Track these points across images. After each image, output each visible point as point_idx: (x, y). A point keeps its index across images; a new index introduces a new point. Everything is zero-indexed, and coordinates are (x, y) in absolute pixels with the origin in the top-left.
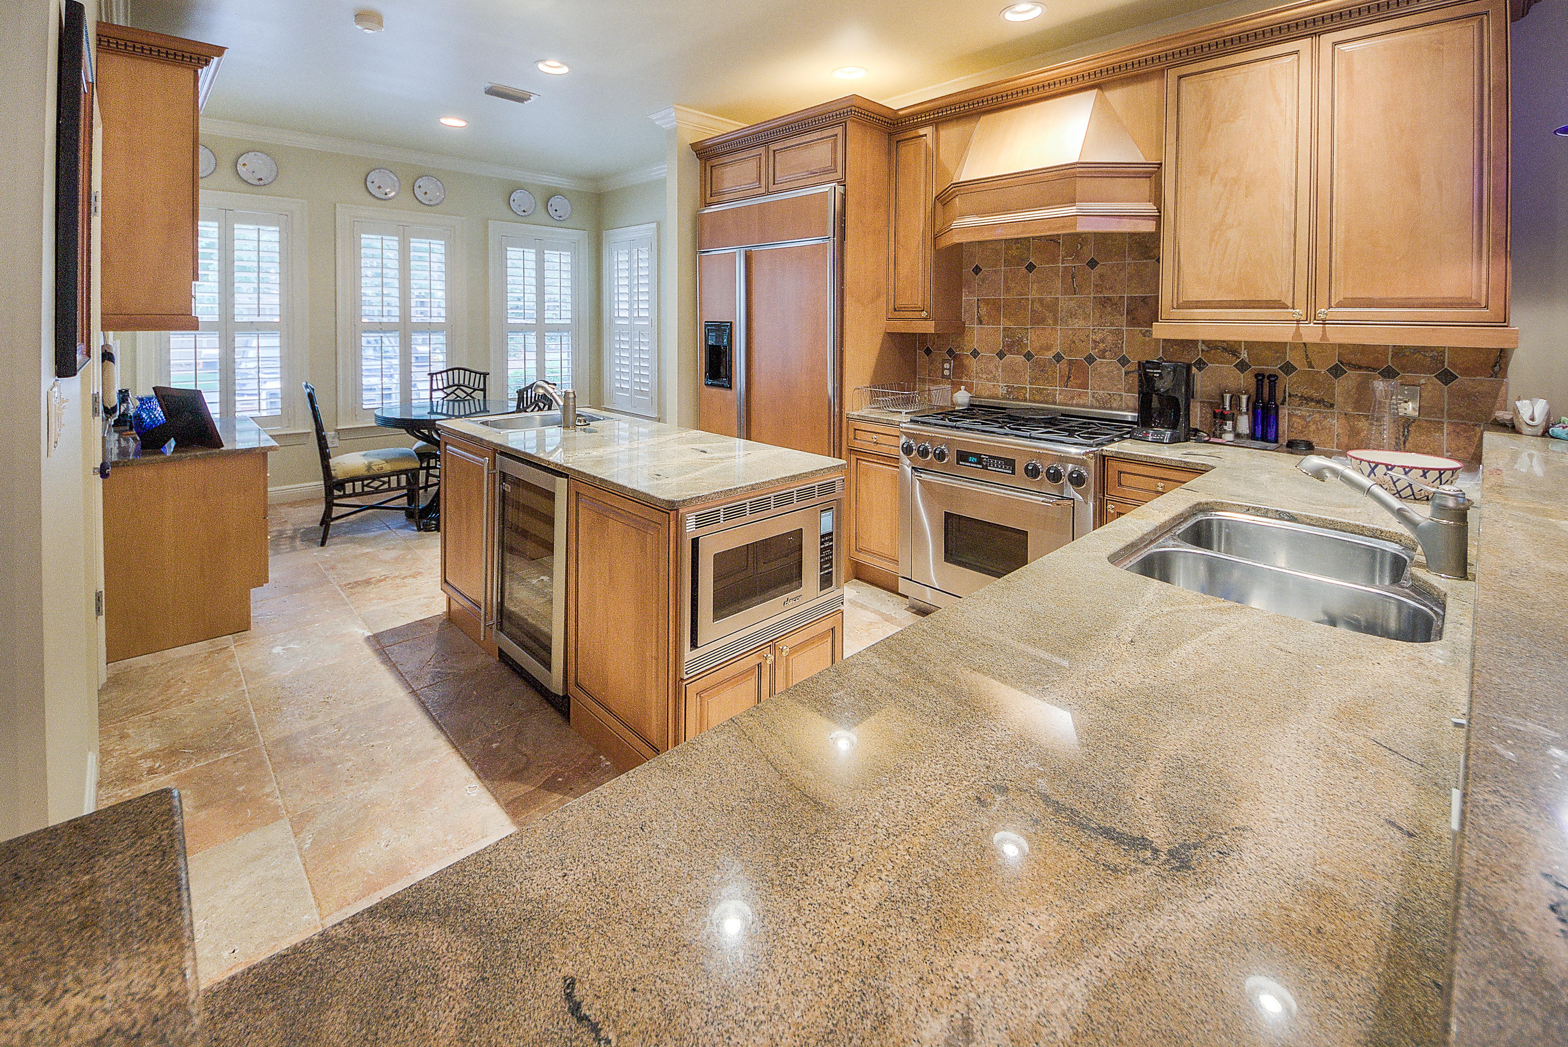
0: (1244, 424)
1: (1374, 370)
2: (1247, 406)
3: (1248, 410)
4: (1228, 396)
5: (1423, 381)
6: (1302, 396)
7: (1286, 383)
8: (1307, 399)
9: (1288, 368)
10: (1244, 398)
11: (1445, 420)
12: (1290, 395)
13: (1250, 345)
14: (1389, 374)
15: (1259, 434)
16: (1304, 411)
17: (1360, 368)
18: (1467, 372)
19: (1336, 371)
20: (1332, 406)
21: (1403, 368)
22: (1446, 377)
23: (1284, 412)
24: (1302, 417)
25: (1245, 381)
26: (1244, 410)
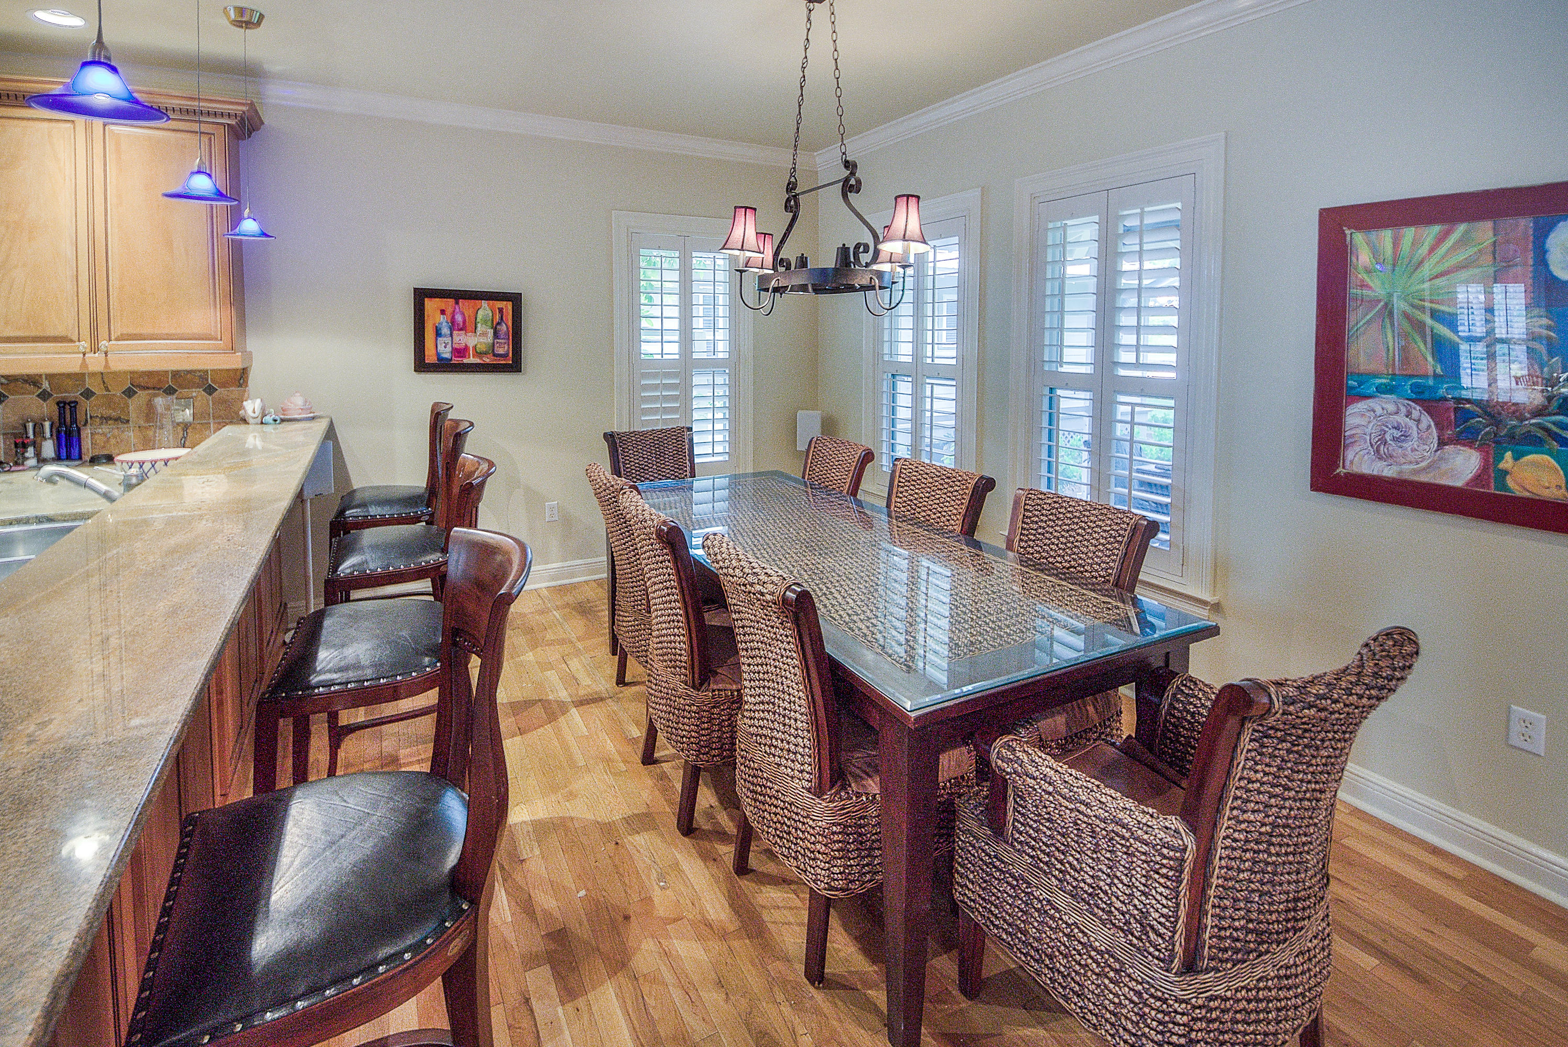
0: (48, 448)
1: (159, 389)
2: (51, 431)
3: (51, 435)
4: (30, 426)
5: (194, 394)
6: (102, 417)
7: (87, 407)
8: (106, 419)
9: (88, 394)
10: (47, 425)
11: (211, 421)
12: (91, 417)
13: (50, 377)
14: (170, 391)
15: (64, 454)
16: (105, 429)
17: (148, 388)
18: (223, 385)
19: (129, 393)
20: (128, 421)
21: (181, 387)
22: (210, 390)
23: (86, 433)
24: (104, 434)
25: (48, 409)
26: (48, 434)
